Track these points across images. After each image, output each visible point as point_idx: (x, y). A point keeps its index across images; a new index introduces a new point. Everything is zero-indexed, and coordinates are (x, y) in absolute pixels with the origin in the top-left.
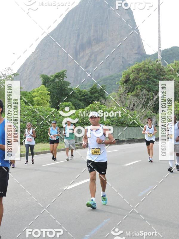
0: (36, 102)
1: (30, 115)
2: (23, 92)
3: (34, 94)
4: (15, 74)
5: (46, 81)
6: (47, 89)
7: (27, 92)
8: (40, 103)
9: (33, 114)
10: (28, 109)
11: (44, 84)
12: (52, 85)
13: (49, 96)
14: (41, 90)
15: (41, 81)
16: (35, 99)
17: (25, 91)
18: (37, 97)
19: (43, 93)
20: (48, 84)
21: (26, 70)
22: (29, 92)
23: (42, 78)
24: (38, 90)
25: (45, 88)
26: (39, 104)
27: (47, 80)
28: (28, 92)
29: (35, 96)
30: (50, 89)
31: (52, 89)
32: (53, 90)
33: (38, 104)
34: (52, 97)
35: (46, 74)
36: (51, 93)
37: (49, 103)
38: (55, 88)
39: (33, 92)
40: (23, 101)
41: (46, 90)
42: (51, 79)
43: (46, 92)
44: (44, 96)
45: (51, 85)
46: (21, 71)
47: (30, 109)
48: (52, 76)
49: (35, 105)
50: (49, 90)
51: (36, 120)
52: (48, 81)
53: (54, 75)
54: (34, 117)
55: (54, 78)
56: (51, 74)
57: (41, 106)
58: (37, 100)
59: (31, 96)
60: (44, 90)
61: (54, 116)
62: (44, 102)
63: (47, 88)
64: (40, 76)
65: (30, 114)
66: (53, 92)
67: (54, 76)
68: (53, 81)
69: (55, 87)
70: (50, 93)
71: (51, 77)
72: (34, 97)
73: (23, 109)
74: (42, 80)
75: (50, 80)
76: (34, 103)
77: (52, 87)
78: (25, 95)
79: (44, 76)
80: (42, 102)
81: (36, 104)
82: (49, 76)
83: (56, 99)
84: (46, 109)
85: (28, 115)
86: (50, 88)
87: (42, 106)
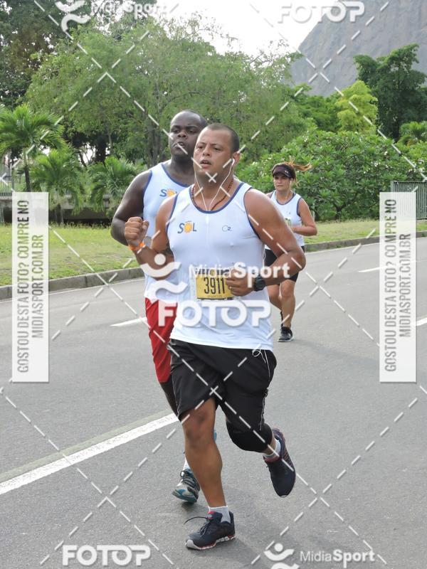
0: (343, 123)
1: (329, 154)
2: (313, 98)
3: (338, 103)
4: (294, 54)
5: (369, 71)
6: (370, 90)
7: (321, 98)
8: (352, 124)
9: (337, 149)
10: (325, 139)
11: (364, 77)
12: (381, 80)
13: (376, 108)
14: (356, 93)
15: (355, 70)
16: (341, 114)
17: (318, 94)
18: (345, 109)
19: (360, 99)
20: (372, 78)
21: (321, 44)
22: (328, 99)
23: (358, 65)
24: (349, 92)
25: (366, 89)
26: (349, 125)
27: (370, 69)
28: (325, 98)
29: (342, 106)
30: (377, 92)
31: (382, 89)
32: (385, 92)
33: (349, 128)
34: (382, 109)
35: (368, 55)
36: (379, 101)
37: (376, 124)
38: (389, 89)
39: (337, 98)
40: (312, 119)
41: (369, 93)
42: (379, 65)
43: (368, 97)
44: (363, 108)
45: (379, 80)
46: (308, 46)
47: (329, 139)
48: (382, 59)
49: (341, 128)
50: (374, 93)
51: (344, 164)
52: (373, 72)
53: (387, 56)
54: (338, 157)
55: (386, 64)
56: (380, 54)
57: (356, 132)
58: (347, 118)
59: (331, 106)
60: (363, 94)
61: (388, 154)
62: (362, 121)
63: (371, 88)
64: (354, 60)
65: (330, 150)
66: (384, 99)
67: (387, 59)
68: (386, 69)
69: (390, 85)
70: (377, 100)
71: (381, 62)
72: (340, 110)
73: (313, 139)
74: (358, 69)
75: (378, 68)
76: (339, 124)
77: (381, 86)
78: (318, 106)
79: (363, 59)
80: (357, 121)
81: (343, 126)
82: (375, 58)
83: (391, 114)
84: (366, 138)
85: (325, 153)
86: (377, 88)
87: (358, 131)
